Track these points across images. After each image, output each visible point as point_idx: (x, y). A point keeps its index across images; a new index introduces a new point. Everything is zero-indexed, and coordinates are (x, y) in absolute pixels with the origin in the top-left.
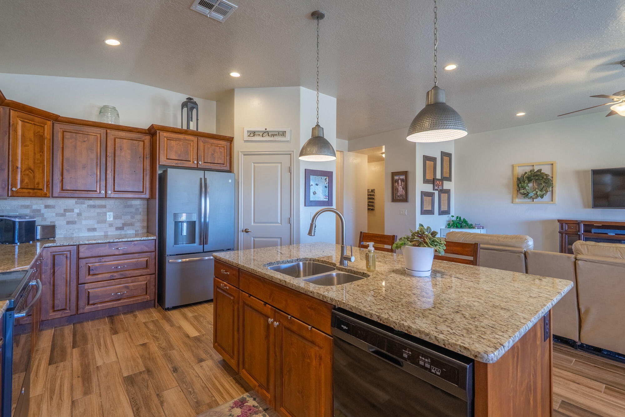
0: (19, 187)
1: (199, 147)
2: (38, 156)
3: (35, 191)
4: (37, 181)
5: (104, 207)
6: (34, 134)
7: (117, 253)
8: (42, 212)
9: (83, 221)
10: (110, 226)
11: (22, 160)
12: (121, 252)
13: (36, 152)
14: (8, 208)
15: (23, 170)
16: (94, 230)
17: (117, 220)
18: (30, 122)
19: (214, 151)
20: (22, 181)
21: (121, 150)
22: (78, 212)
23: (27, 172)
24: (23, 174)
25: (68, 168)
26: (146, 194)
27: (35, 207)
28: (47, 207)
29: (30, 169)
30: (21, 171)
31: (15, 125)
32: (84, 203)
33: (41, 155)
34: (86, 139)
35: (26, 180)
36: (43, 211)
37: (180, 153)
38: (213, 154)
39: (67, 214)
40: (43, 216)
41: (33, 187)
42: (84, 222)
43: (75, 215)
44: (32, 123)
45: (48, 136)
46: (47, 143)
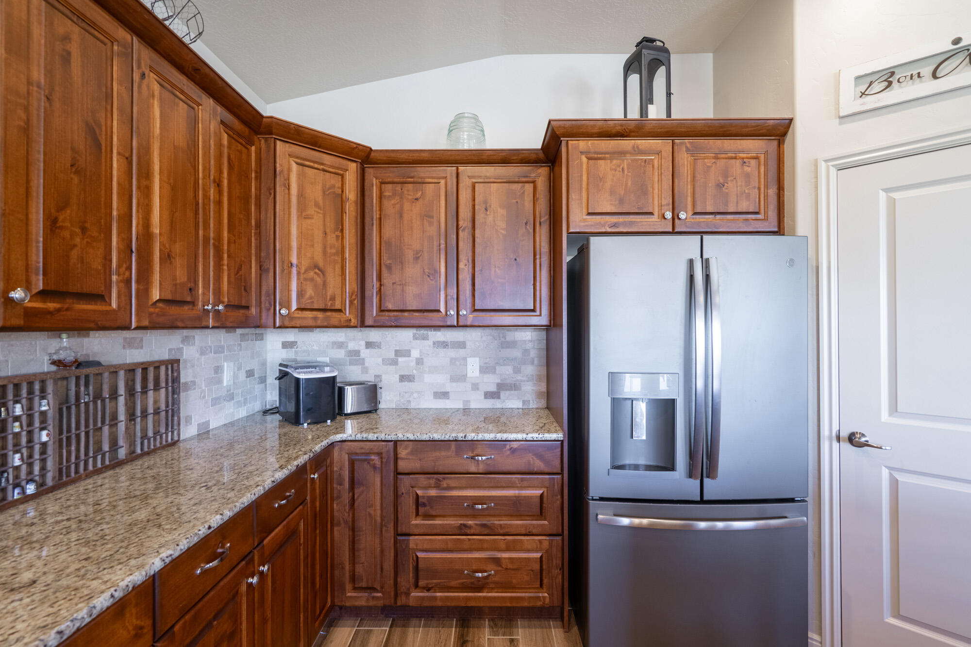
0: (294, 306)
1: (676, 168)
2: (332, 239)
3: (329, 314)
4: (330, 293)
5: (462, 345)
6: (324, 192)
7: (473, 469)
8: (362, 355)
9: (426, 376)
10: (473, 389)
11: (299, 249)
12: (482, 468)
13: (328, 231)
14: (315, 348)
15: (303, 271)
16: (445, 395)
17: (485, 376)
18: (316, 166)
19: (726, 174)
20: (300, 294)
21: (486, 209)
22: (418, 356)
23: (311, 274)
24: (302, 277)
25: (388, 262)
26: (540, 315)
27: (352, 346)
28: (369, 345)
29: (316, 266)
30: (299, 273)
31: (286, 173)
32: (425, 338)
33: (337, 237)
34: (419, 194)
35: (309, 292)
36: (365, 353)
37: (622, 193)
38: (720, 186)
39: (400, 359)
40: (363, 364)
41: (322, 306)
42: (428, 378)
43: (413, 364)
44: (321, 167)
45: (351, 194)
46: (351, 210)
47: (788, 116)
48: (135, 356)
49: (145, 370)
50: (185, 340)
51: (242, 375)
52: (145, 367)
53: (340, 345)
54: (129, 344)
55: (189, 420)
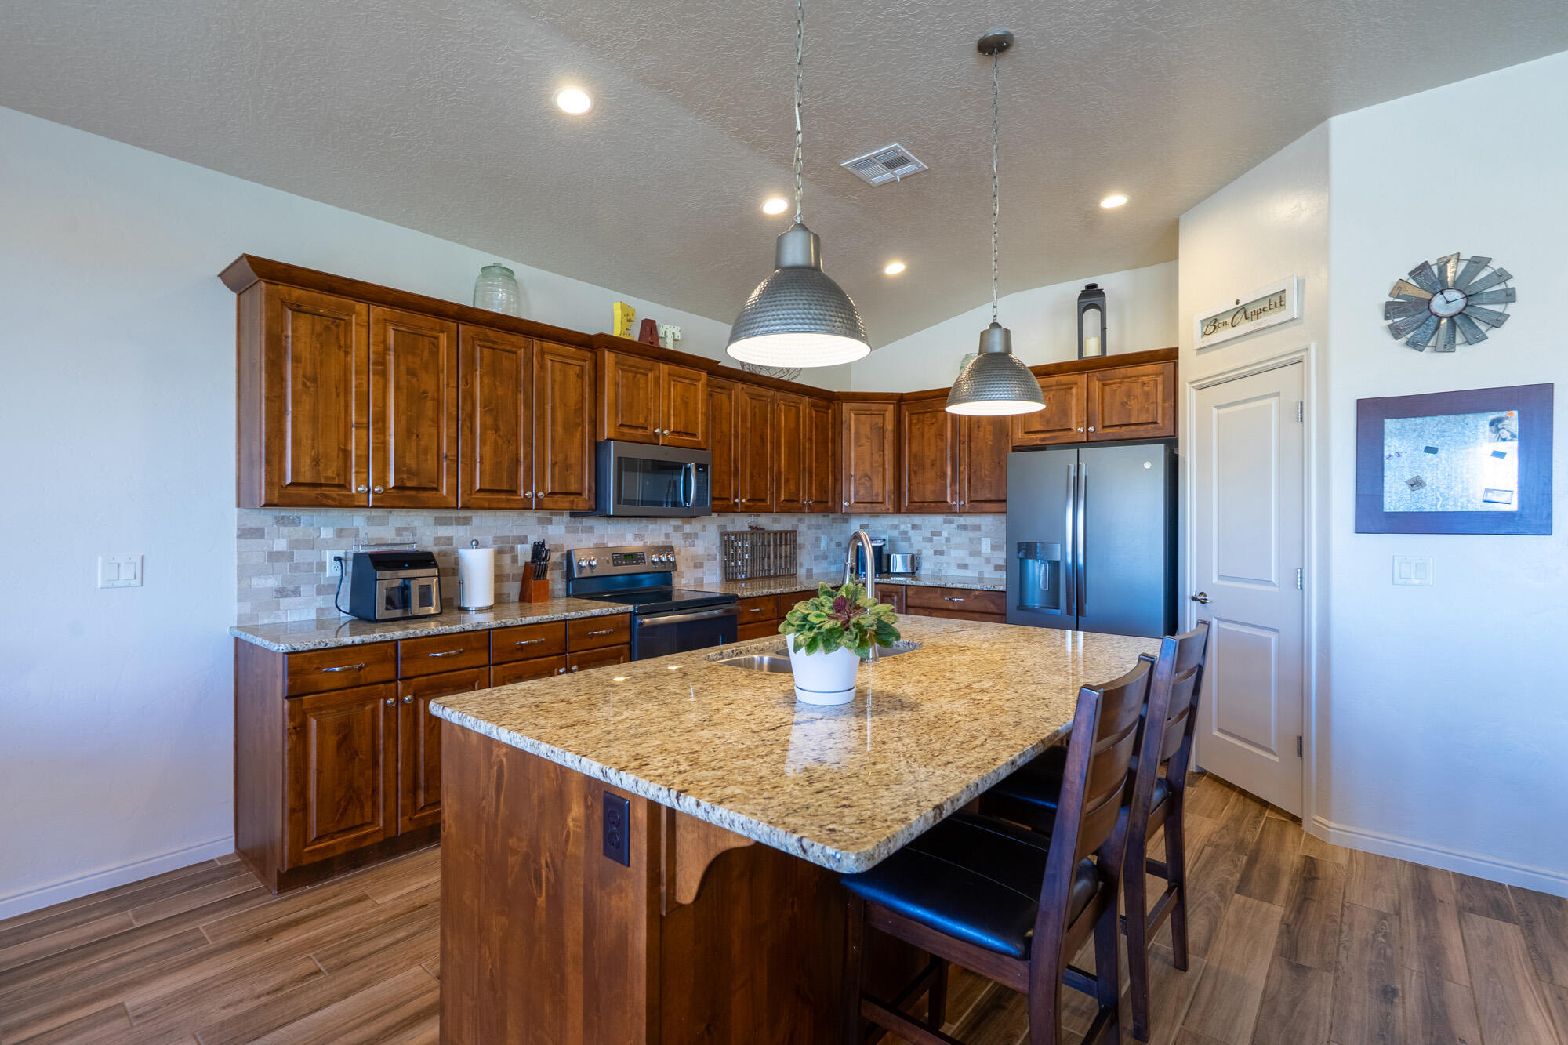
0: (852, 501)
1: (1090, 394)
2: (877, 457)
3: (874, 505)
4: (875, 492)
5: (977, 528)
6: (871, 428)
7: (951, 607)
8: (909, 534)
9: (952, 551)
10: (986, 563)
11: (856, 466)
12: (956, 607)
13: (874, 452)
14: (880, 529)
15: (858, 478)
16: (964, 566)
17: (996, 552)
18: (866, 412)
19: (1129, 395)
20: (857, 493)
21: (979, 427)
22: (947, 536)
23: (863, 480)
24: (857, 482)
25: (915, 468)
27: (902, 528)
28: (914, 527)
29: (866, 475)
30: (855, 481)
31: (848, 421)
32: (952, 522)
33: (880, 455)
34: (934, 419)
35: (862, 491)
36: (911, 533)
37: (1049, 415)
38: (1124, 404)
39: (935, 538)
40: (910, 541)
41: (869, 501)
42: (954, 553)
43: (943, 542)
44: (869, 412)
45: (889, 426)
46: (889, 436)
47: (1174, 346)
48: (777, 527)
49: (781, 534)
50: (800, 520)
51: (833, 545)
52: (781, 533)
53: (896, 527)
54: (775, 521)
55: (801, 565)
